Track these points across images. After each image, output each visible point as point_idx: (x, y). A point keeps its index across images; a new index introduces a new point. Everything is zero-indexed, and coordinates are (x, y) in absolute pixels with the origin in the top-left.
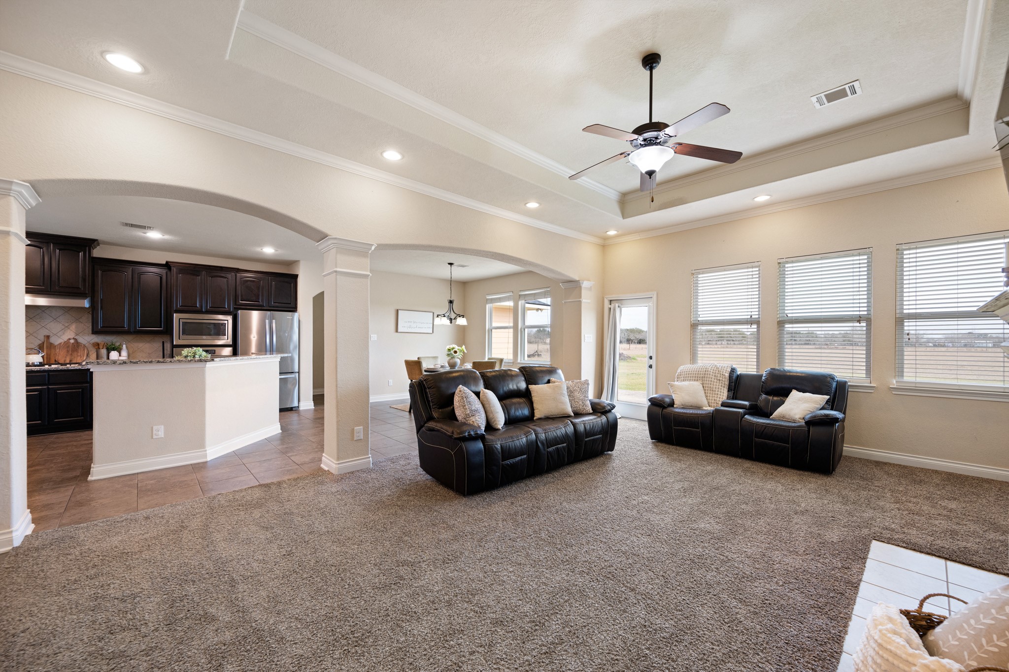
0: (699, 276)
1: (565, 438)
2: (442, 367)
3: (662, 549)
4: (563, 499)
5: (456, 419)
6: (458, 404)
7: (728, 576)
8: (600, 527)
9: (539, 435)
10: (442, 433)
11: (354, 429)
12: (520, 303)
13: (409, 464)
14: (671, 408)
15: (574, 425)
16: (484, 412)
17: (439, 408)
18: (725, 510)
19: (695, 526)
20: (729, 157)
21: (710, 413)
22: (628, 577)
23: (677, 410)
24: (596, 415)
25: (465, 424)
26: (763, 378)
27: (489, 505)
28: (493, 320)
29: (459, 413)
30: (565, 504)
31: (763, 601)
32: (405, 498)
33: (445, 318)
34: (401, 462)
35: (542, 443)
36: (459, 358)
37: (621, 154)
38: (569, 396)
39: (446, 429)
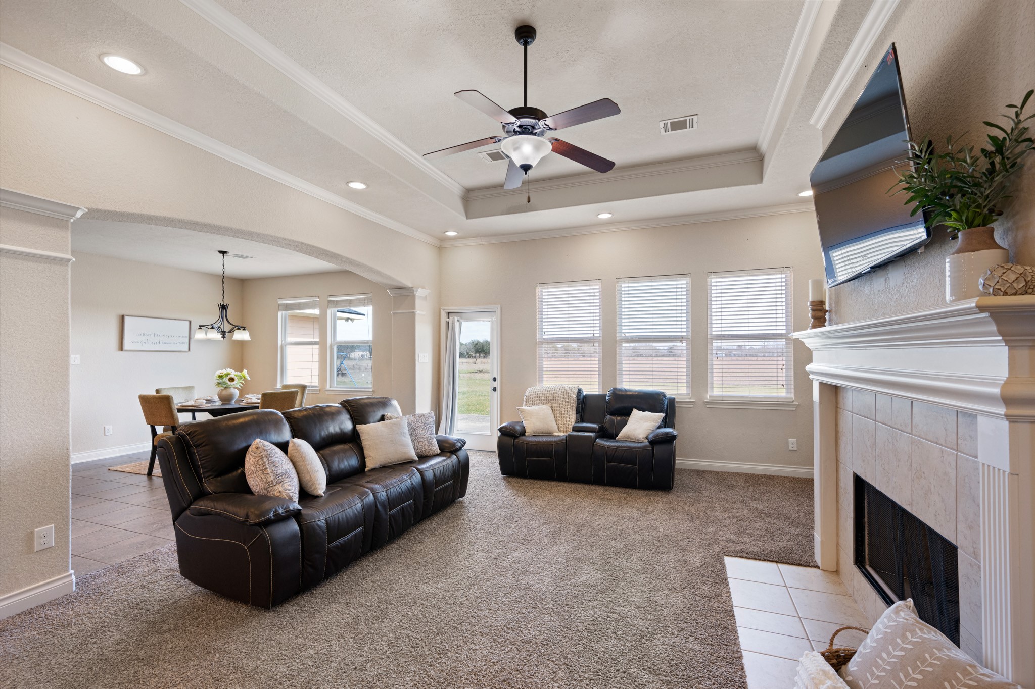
0: (544, 291)
1: (411, 492)
2: (208, 401)
3: (553, 623)
4: (418, 579)
5: (248, 490)
6: (253, 469)
7: (628, 640)
8: (475, 610)
9: (379, 495)
10: (227, 517)
11: (32, 532)
12: (329, 311)
13: (156, 570)
14: (523, 437)
15: (421, 472)
16: (295, 473)
17: (217, 476)
18: (598, 552)
19: (576, 580)
20: (602, 165)
21: (562, 440)
22: (528, 681)
23: (529, 438)
24: (444, 456)
25: (265, 498)
26: (607, 398)
27: (312, 615)
28: (287, 332)
29: (255, 482)
30: (422, 587)
31: (669, 663)
32: (154, 639)
33: (215, 330)
34: (138, 570)
35: (383, 505)
36: (237, 388)
37: (492, 138)
38: (411, 435)
39: (234, 510)
